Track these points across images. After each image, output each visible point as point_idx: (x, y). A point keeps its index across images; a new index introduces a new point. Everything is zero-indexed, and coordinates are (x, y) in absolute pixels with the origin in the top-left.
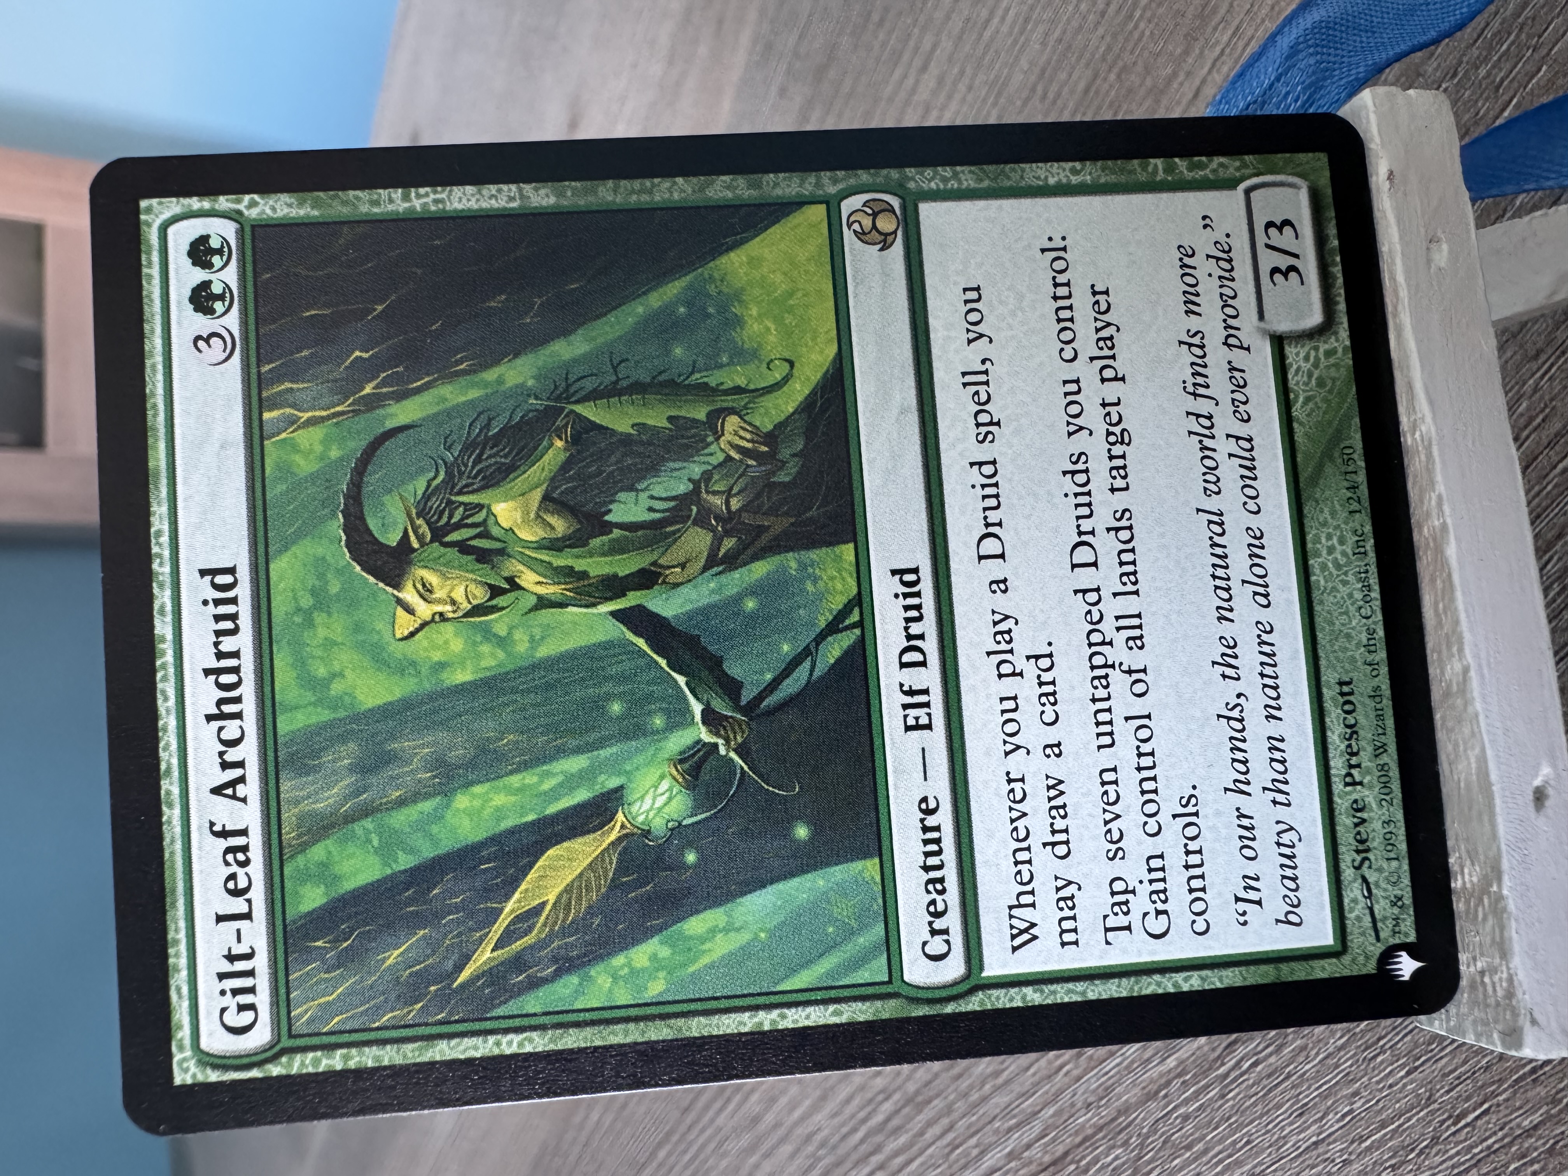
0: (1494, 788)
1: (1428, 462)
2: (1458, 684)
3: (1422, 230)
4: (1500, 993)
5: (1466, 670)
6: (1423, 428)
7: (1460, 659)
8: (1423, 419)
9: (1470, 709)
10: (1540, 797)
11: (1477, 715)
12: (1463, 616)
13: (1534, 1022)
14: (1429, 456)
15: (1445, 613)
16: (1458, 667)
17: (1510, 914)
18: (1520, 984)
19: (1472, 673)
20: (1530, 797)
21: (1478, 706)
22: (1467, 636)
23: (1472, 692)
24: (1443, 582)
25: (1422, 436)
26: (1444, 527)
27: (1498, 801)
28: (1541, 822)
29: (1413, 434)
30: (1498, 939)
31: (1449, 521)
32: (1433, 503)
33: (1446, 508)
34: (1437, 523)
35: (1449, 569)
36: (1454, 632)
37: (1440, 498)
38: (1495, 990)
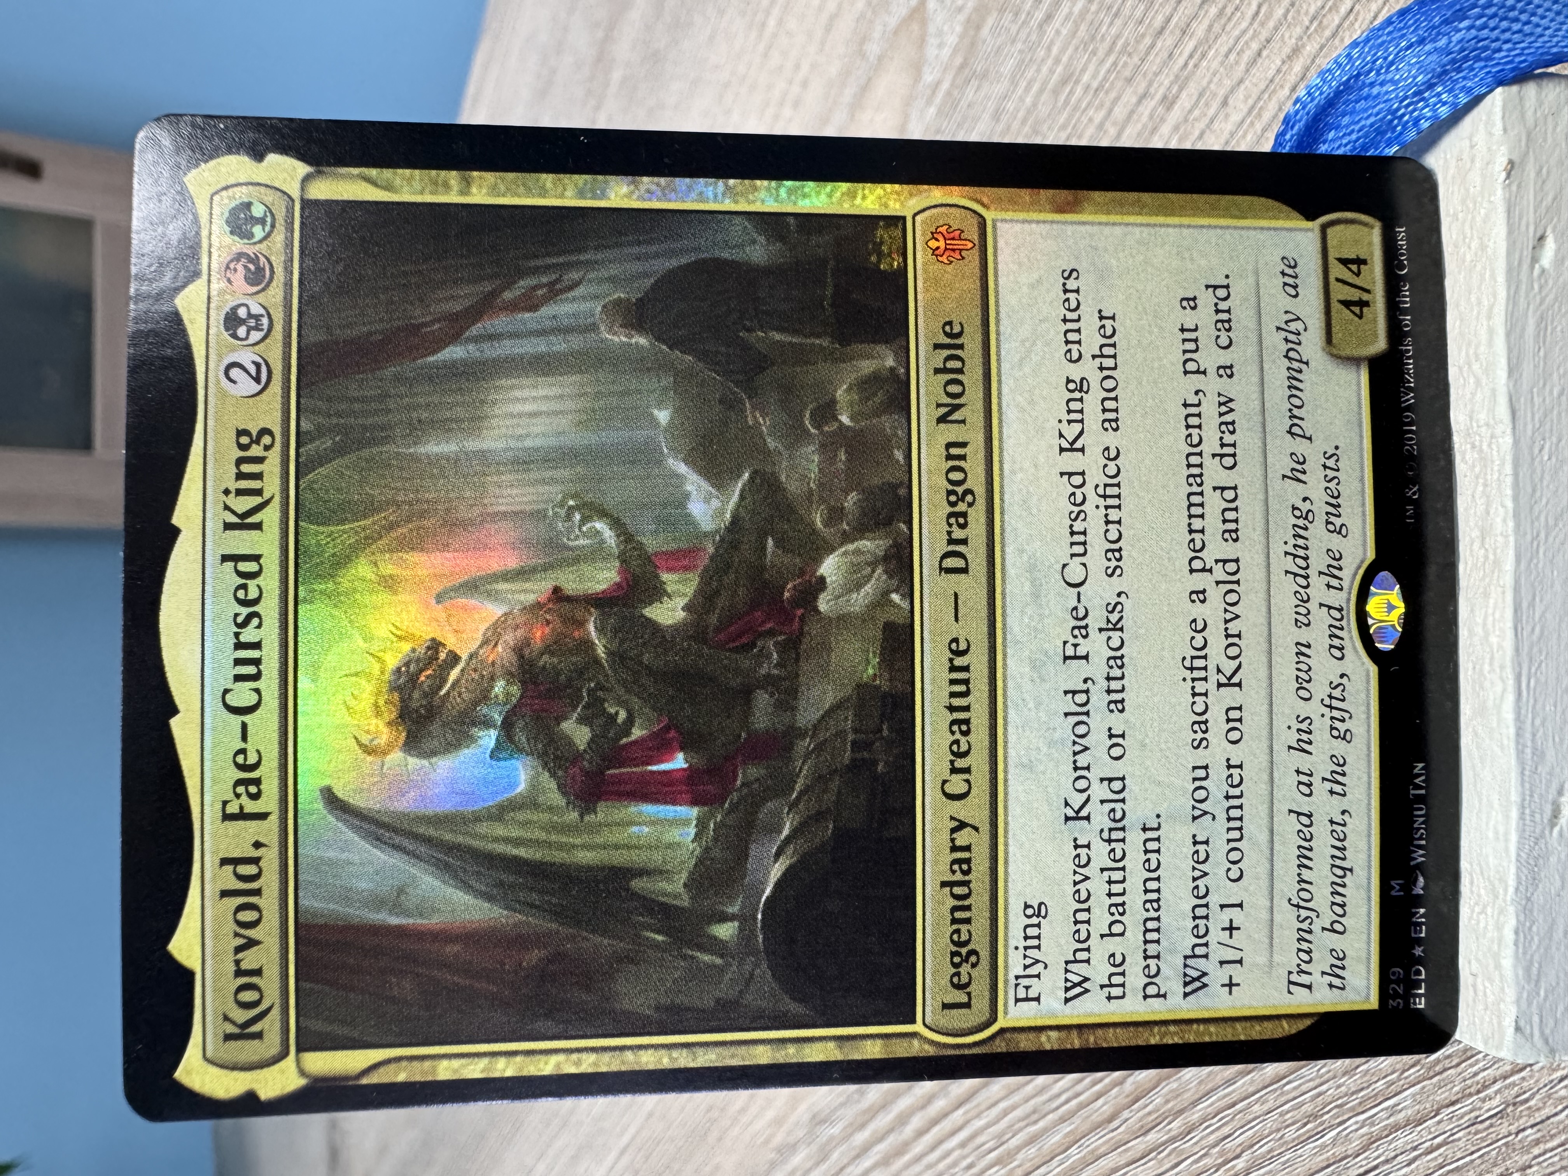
3: (1532, 229)
4: (1490, 998)
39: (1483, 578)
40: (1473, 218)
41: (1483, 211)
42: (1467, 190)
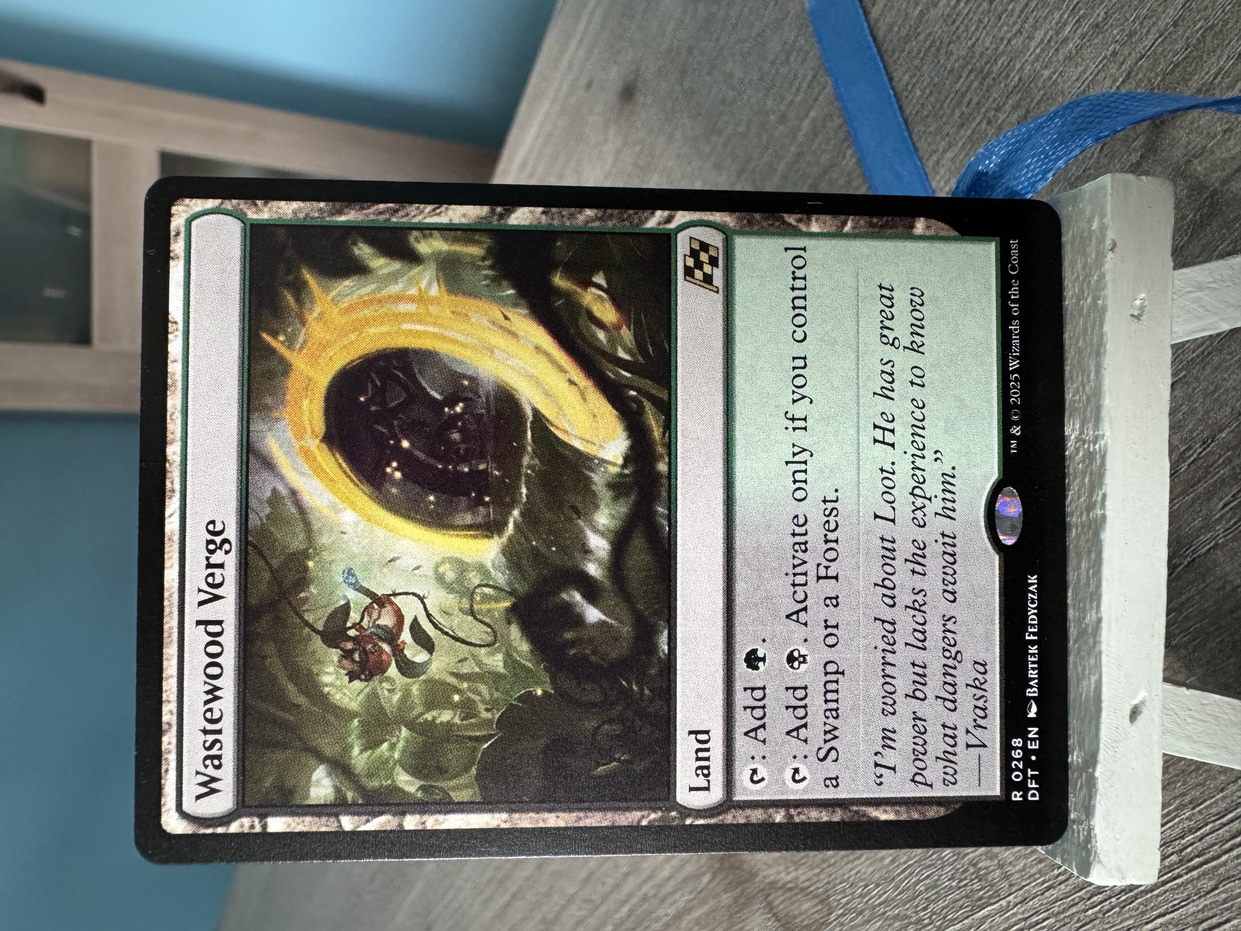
0: (1103, 705)
1: (1101, 468)
2: (1092, 629)
4: (1082, 838)
5: (1099, 621)
6: (1102, 442)
7: (1097, 613)
8: (1103, 435)
9: (1097, 649)
10: (1135, 713)
11: (1100, 653)
12: (1104, 583)
14: (1103, 464)
15: (1093, 577)
16: (1094, 617)
17: (1097, 790)
18: (1095, 836)
19: (1104, 625)
20: (1128, 713)
21: (1104, 647)
22: (1105, 599)
23: (1100, 637)
24: (1095, 557)
26: (1104, 517)
27: (1104, 715)
28: (1133, 730)
30: (1086, 803)
31: (1108, 513)
32: (1100, 498)
33: (1108, 503)
35: (1101, 547)
37: (1104, 496)
38: (1079, 835)
39: (1087, 541)
40: (1089, 282)
41: (1095, 277)
42: (1087, 260)
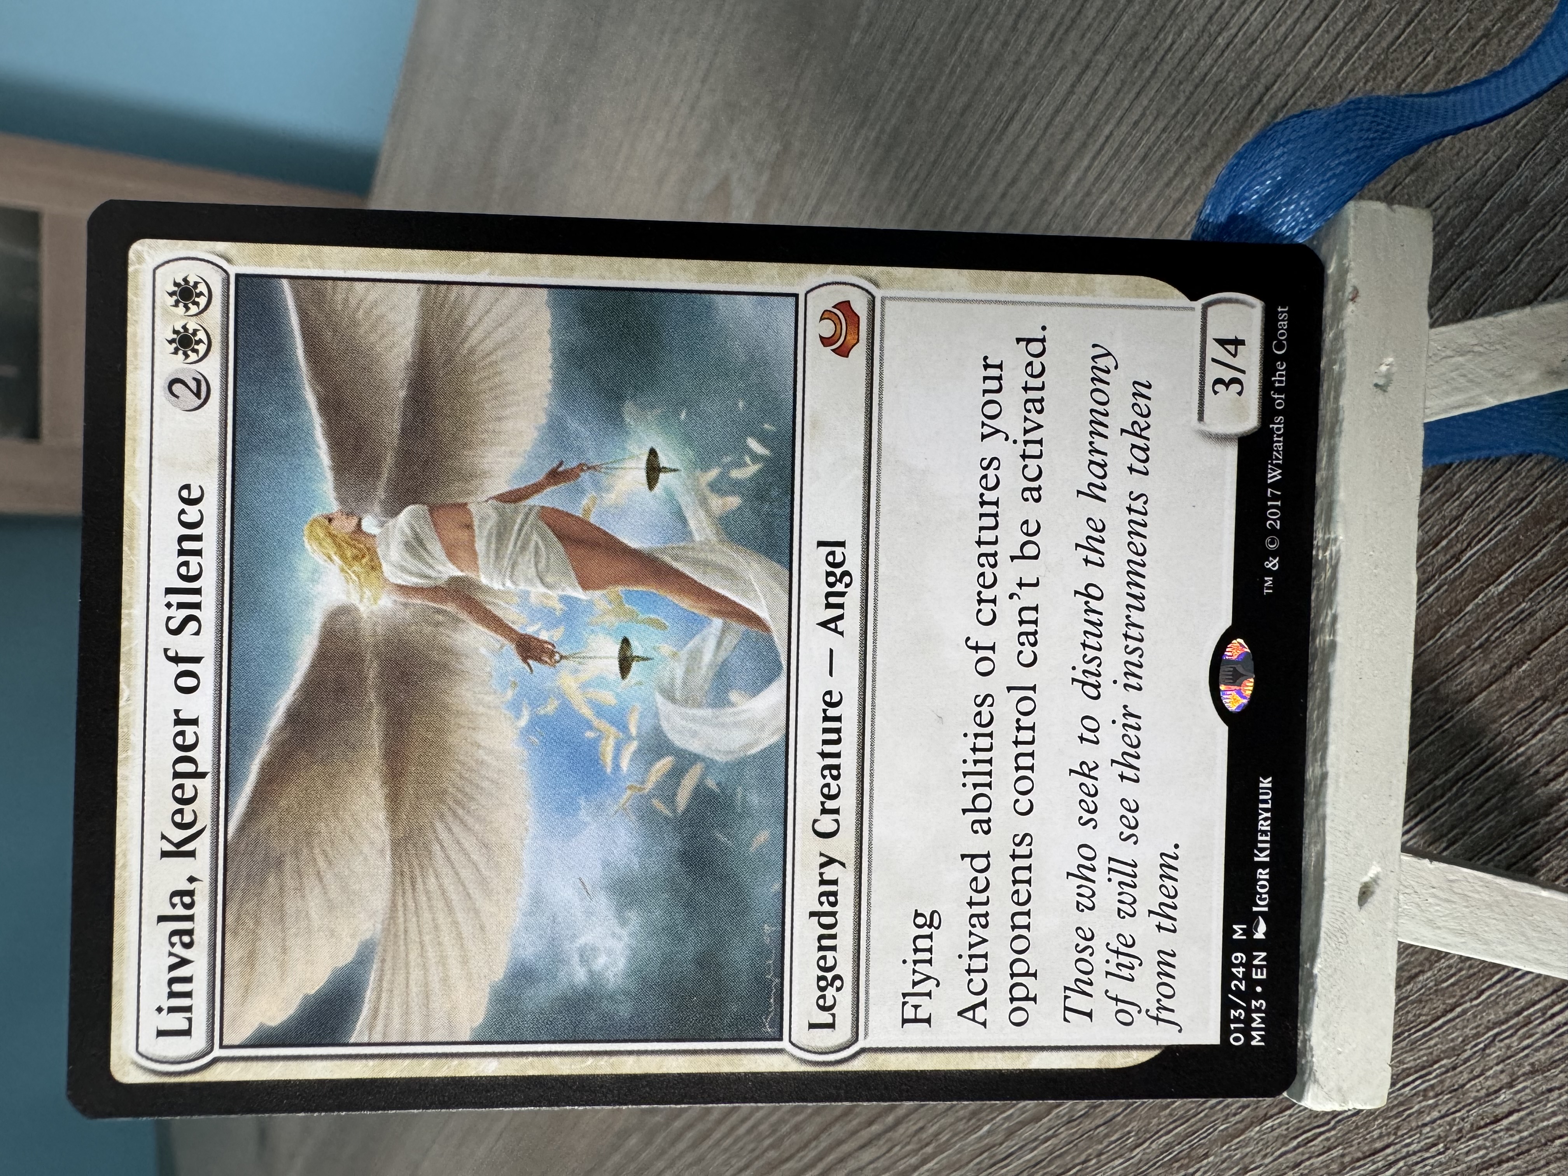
0: (1326, 883)
1: (1331, 582)
2: (1315, 786)
5: (1324, 776)
6: (1334, 548)
7: (1321, 766)
8: (1336, 539)
9: (1320, 812)
10: (1365, 894)
11: (1324, 818)
12: (1331, 730)
13: (1316, 1081)
14: (1334, 577)
15: (1318, 720)
16: (1318, 771)
17: (1315, 991)
18: (1311, 1049)
19: (1330, 782)
20: (1357, 894)
21: (1329, 810)
22: (1332, 750)
23: (1324, 797)
24: (1322, 694)
25: (1331, 554)
26: (1333, 645)
27: (1327, 896)
28: (1362, 916)
29: (1325, 551)
31: (1339, 639)
32: (1329, 619)
33: (1339, 626)
34: (1327, 638)
35: (1329, 683)
36: (1322, 740)
37: (1335, 618)
41: (1331, 335)
